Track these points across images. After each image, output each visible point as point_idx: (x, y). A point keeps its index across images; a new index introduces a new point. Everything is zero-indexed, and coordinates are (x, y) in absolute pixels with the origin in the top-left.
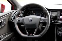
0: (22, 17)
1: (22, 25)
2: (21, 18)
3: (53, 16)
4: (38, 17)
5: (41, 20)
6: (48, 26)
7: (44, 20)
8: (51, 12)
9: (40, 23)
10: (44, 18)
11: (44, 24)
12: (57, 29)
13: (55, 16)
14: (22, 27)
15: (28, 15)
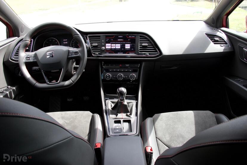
0: (32, 51)
1: (35, 68)
2: (32, 54)
3: (94, 44)
4: (65, 48)
5: (70, 54)
6: (82, 65)
7: (76, 53)
8: (90, 37)
9: (69, 59)
10: (75, 50)
11: (78, 60)
12: (102, 67)
13: (97, 44)
14: (35, 70)
15: (45, 46)
